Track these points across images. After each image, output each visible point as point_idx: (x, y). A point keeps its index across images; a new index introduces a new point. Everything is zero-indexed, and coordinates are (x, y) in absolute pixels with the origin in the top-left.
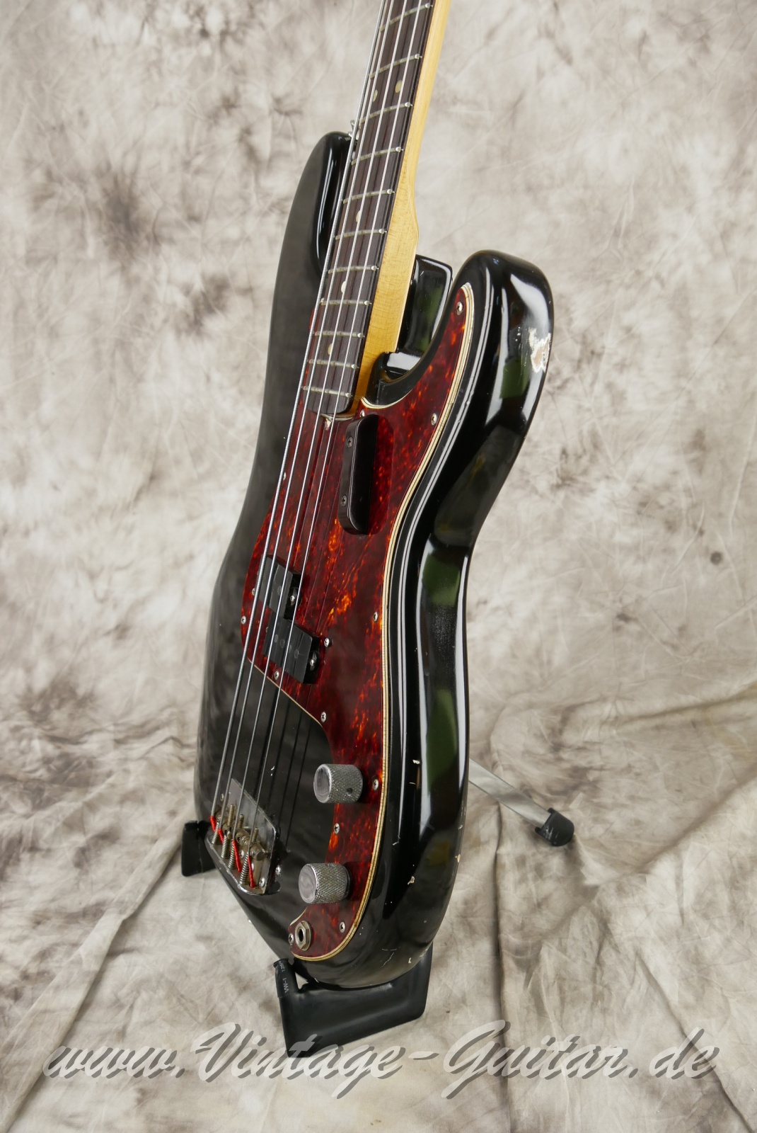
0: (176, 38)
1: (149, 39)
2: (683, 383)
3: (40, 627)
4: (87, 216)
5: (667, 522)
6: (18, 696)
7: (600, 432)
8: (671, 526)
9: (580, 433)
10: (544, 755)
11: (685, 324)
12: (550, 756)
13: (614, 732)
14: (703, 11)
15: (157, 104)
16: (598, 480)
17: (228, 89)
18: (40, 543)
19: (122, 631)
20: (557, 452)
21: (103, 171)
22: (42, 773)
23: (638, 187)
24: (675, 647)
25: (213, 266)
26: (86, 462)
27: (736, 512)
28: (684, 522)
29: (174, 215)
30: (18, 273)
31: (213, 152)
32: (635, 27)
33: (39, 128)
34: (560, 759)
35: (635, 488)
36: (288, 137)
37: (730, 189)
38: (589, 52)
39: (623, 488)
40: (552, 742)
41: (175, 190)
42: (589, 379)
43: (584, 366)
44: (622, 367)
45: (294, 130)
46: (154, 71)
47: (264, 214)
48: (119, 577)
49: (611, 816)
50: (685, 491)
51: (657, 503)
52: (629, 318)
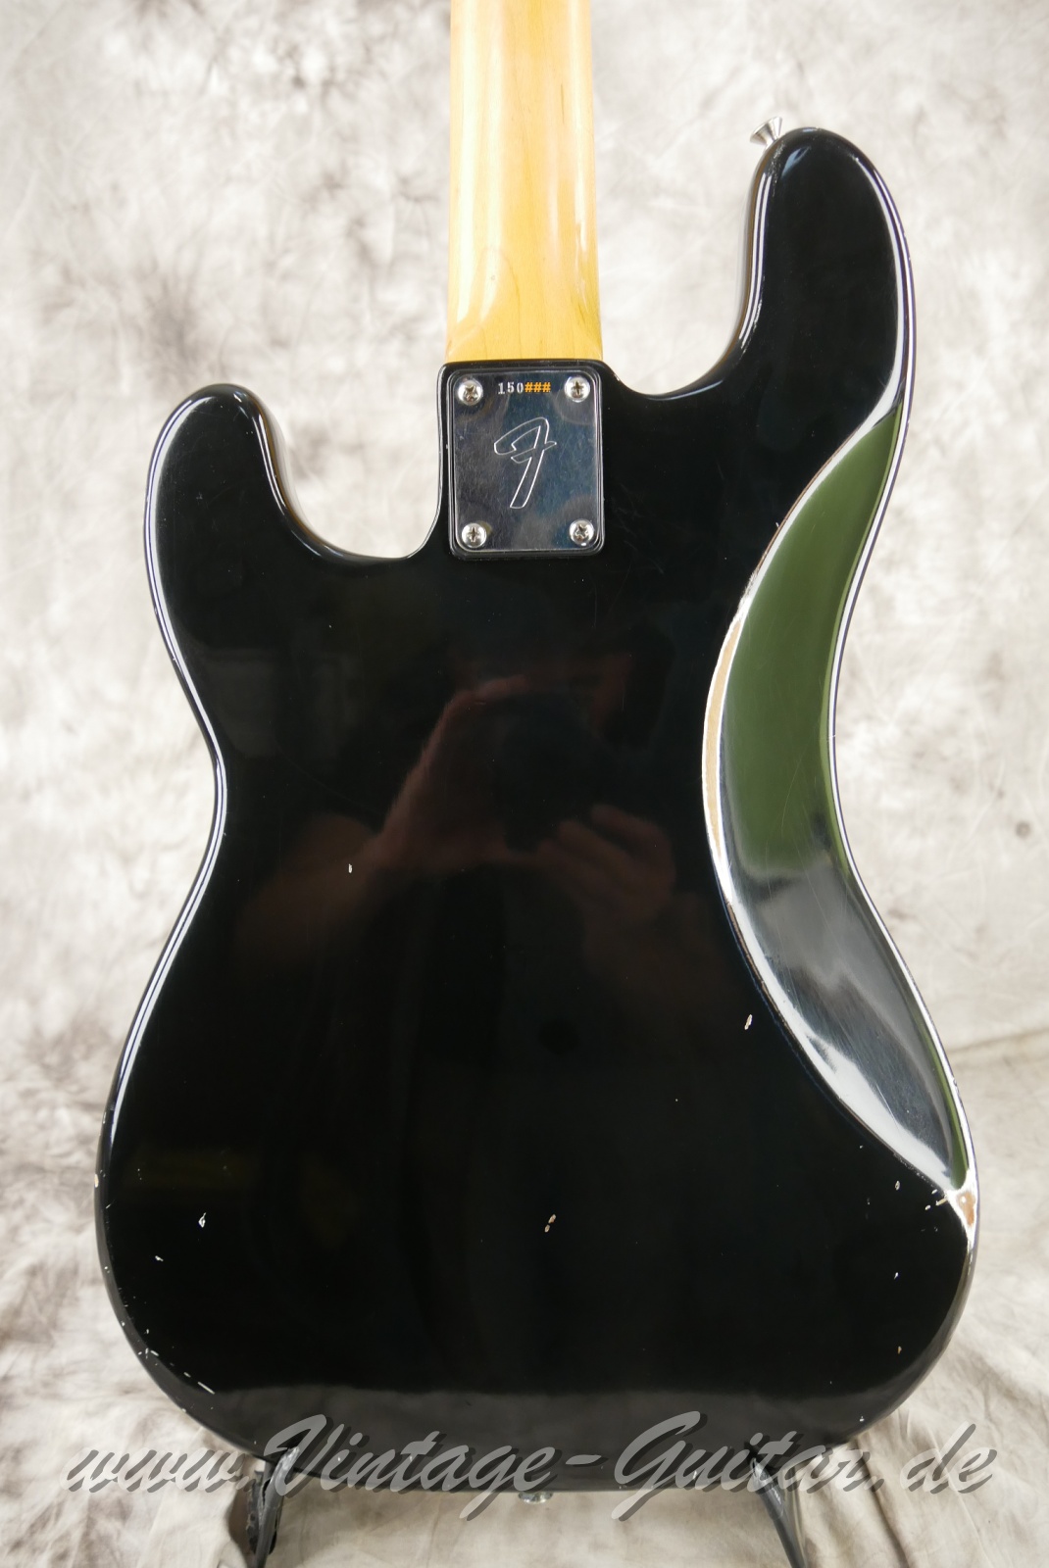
0: (259, 87)
1: (217, 86)
8: (959, 786)
18: (46, 810)
24: (972, 956)
26: (115, 692)
35: (907, 733)
39: (890, 732)
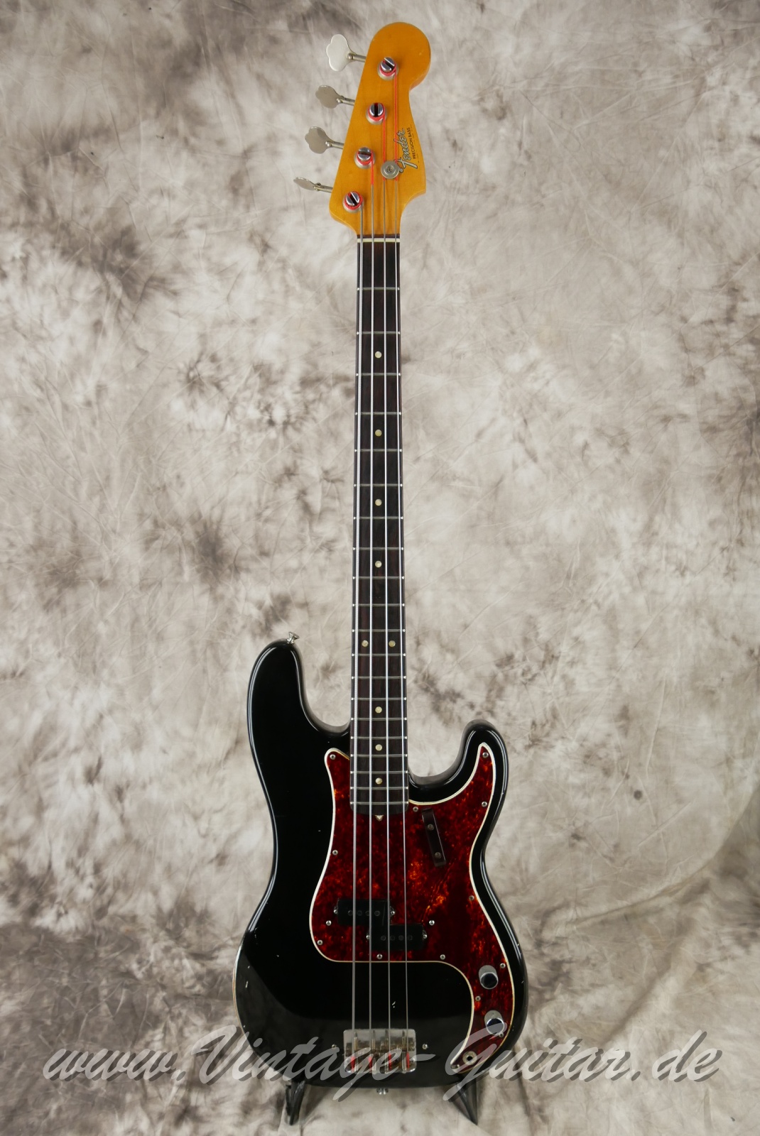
2: (614, 673)
3: (159, 858)
4: (184, 551)
5: (604, 769)
6: (153, 916)
7: (558, 707)
9: (545, 710)
10: (531, 951)
11: (614, 633)
12: (536, 951)
13: (575, 927)
14: (625, 427)
15: (237, 473)
16: (556, 740)
17: (289, 462)
19: (221, 859)
20: (529, 723)
21: (196, 519)
22: (198, 988)
23: (582, 545)
25: (279, 588)
27: (650, 763)
28: (616, 769)
29: (249, 551)
30: (134, 596)
31: (278, 507)
32: (580, 439)
33: (148, 490)
34: (542, 954)
36: (333, 498)
37: (644, 544)
38: (548, 455)
40: (536, 939)
41: (250, 533)
42: (550, 674)
43: (547, 665)
44: (572, 663)
45: (338, 493)
46: (234, 450)
47: (317, 551)
48: (217, 818)
49: (581, 1001)
50: (616, 748)
51: (597, 756)
52: (576, 631)
